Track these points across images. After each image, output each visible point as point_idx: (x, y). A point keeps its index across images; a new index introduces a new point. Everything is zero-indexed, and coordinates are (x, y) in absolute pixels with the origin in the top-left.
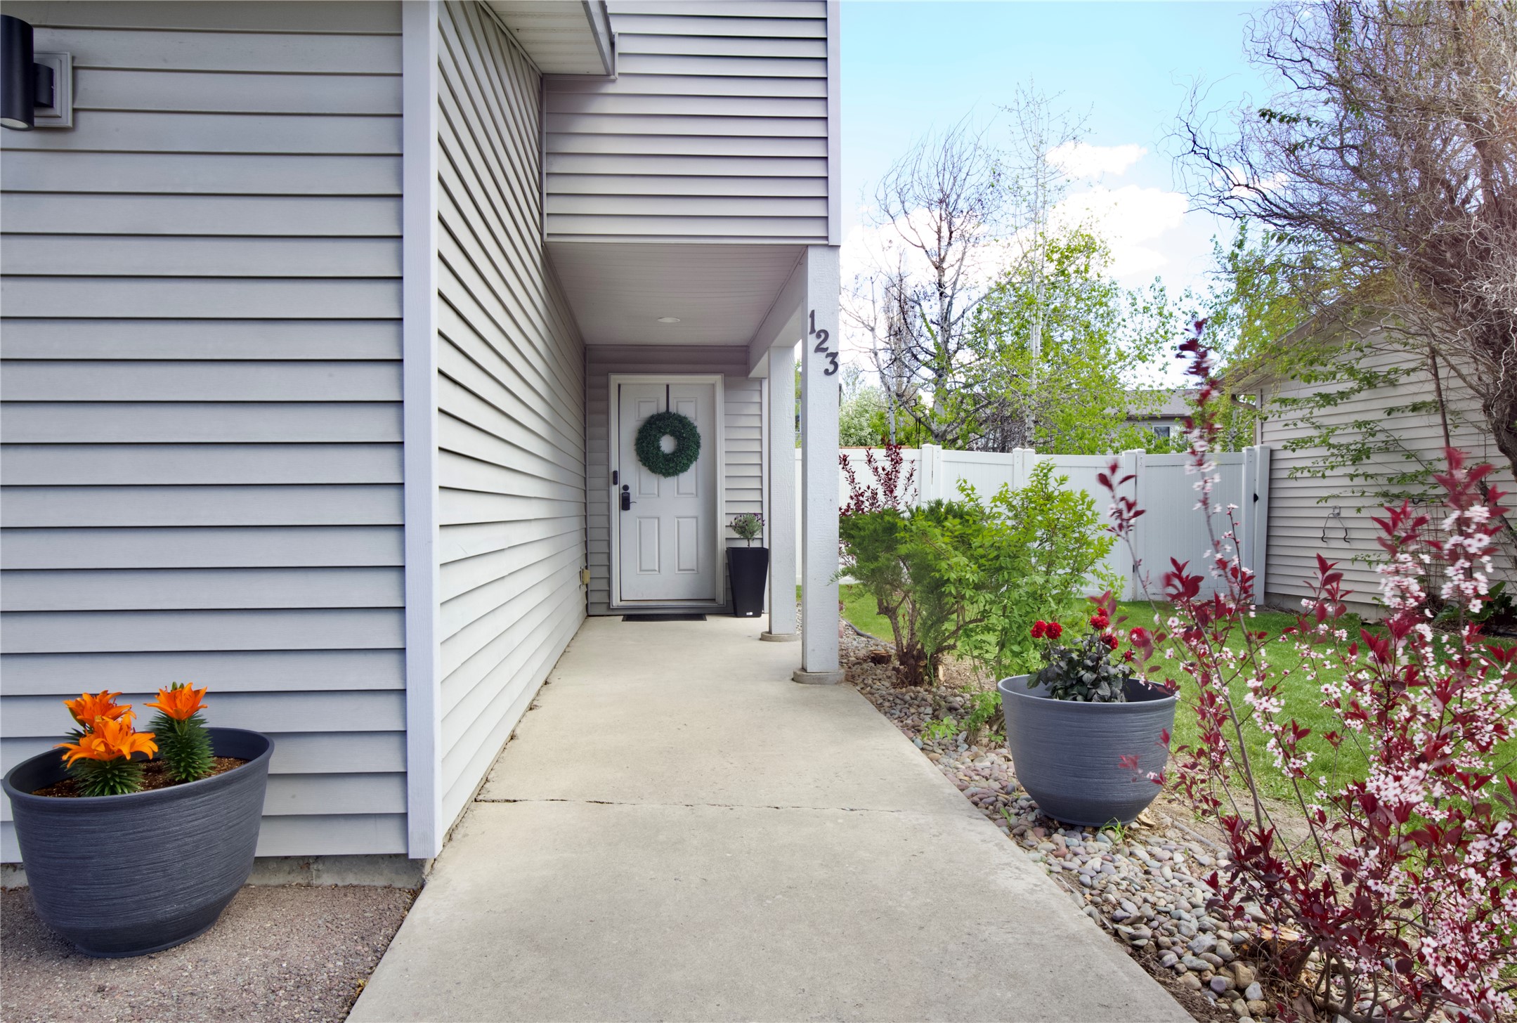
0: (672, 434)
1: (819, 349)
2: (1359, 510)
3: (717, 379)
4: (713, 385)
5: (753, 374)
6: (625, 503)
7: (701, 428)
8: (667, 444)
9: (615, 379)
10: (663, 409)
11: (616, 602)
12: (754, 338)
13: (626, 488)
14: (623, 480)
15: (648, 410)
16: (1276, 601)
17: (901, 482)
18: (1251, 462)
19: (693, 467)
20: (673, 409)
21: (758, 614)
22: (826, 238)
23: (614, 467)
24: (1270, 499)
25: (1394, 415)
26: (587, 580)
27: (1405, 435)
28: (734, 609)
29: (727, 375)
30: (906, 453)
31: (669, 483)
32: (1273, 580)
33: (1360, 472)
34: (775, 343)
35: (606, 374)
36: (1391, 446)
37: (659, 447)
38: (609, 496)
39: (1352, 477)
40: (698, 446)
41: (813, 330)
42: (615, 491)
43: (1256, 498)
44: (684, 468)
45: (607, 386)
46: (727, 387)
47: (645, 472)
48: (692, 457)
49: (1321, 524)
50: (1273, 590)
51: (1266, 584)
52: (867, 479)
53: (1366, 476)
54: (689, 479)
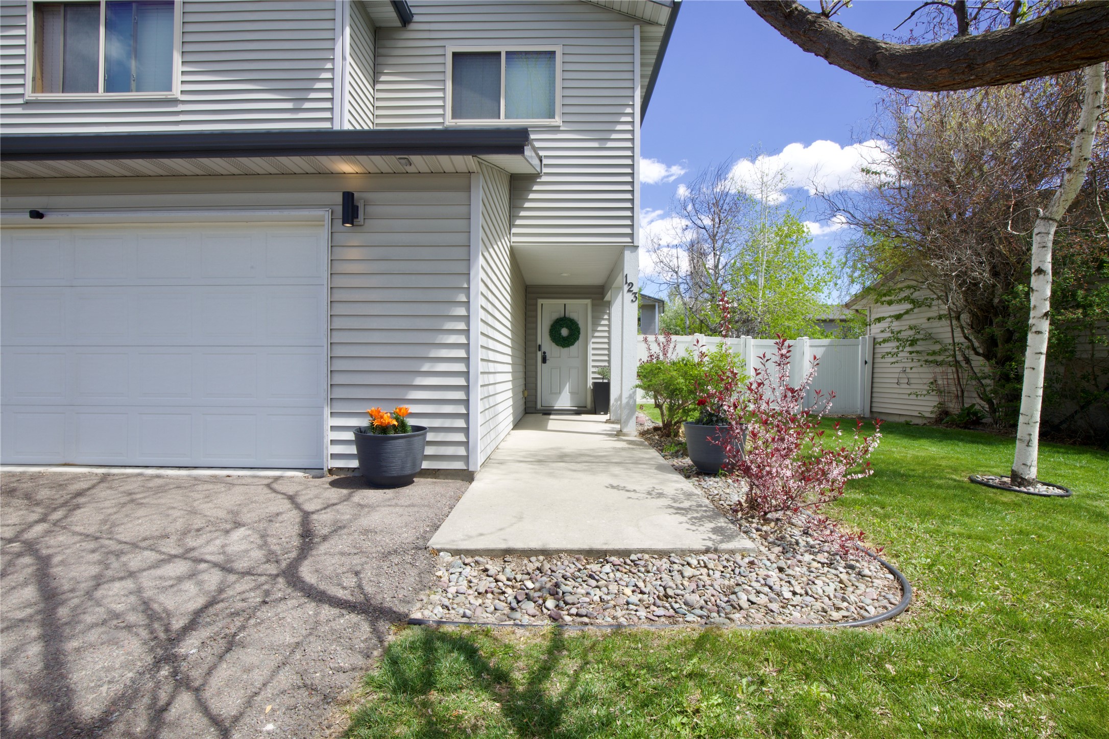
0: (567, 327)
1: (629, 291)
2: (911, 368)
3: (588, 301)
4: (587, 304)
5: (605, 299)
6: (544, 360)
7: (581, 325)
8: (565, 332)
9: (540, 301)
10: (562, 315)
11: (539, 406)
12: (606, 282)
13: (544, 353)
14: (543, 349)
15: (555, 316)
16: (875, 415)
17: (670, 350)
18: (864, 345)
19: (576, 344)
20: (567, 315)
21: (606, 413)
22: (633, 242)
23: (539, 342)
24: (873, 363)
25: (931, 320)
26: (526, 395)
27: (934, 331)
28: (594, 411)
29: (593, 299)
30: (674, 337)
31: (565, 351)
32: (874, 405)
33: (915, 350)
34: (614, 286)
35: (536, 299)
36: (929, 337)
37: (560, 334)
38: (536, 357)
39: (911, 353)
40: (579, 334)
41: (626, 283)
42: (539, 354)
43: (866, 362)
44: (573, 344)
45: (536, 305)
46: (593, 305)
47: (554, 345)
48: (577, 338)
49: (897, 376)
50: (874, 410)
51: (871, 407)
52: (655, 349)
53: (917, 352)
54: (574, 349)
